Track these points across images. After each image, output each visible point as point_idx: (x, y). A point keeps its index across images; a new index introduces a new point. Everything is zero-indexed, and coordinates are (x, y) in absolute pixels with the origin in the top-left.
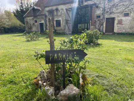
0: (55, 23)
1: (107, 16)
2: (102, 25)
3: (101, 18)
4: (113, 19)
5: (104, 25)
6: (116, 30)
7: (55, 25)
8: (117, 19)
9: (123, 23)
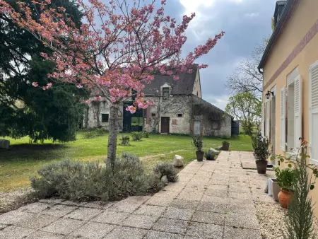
0: (100, 117)
1: (162, 115)
2: (158, 124)
3: (157, 116)
4: (168, 119)
5: (160, 124)
6: (171, 131)
7: (100, 120)
8: (171, 119)
9: (178, 123)
